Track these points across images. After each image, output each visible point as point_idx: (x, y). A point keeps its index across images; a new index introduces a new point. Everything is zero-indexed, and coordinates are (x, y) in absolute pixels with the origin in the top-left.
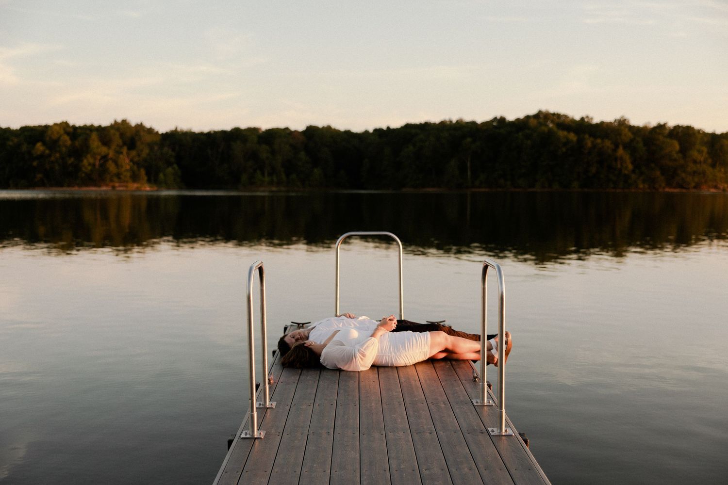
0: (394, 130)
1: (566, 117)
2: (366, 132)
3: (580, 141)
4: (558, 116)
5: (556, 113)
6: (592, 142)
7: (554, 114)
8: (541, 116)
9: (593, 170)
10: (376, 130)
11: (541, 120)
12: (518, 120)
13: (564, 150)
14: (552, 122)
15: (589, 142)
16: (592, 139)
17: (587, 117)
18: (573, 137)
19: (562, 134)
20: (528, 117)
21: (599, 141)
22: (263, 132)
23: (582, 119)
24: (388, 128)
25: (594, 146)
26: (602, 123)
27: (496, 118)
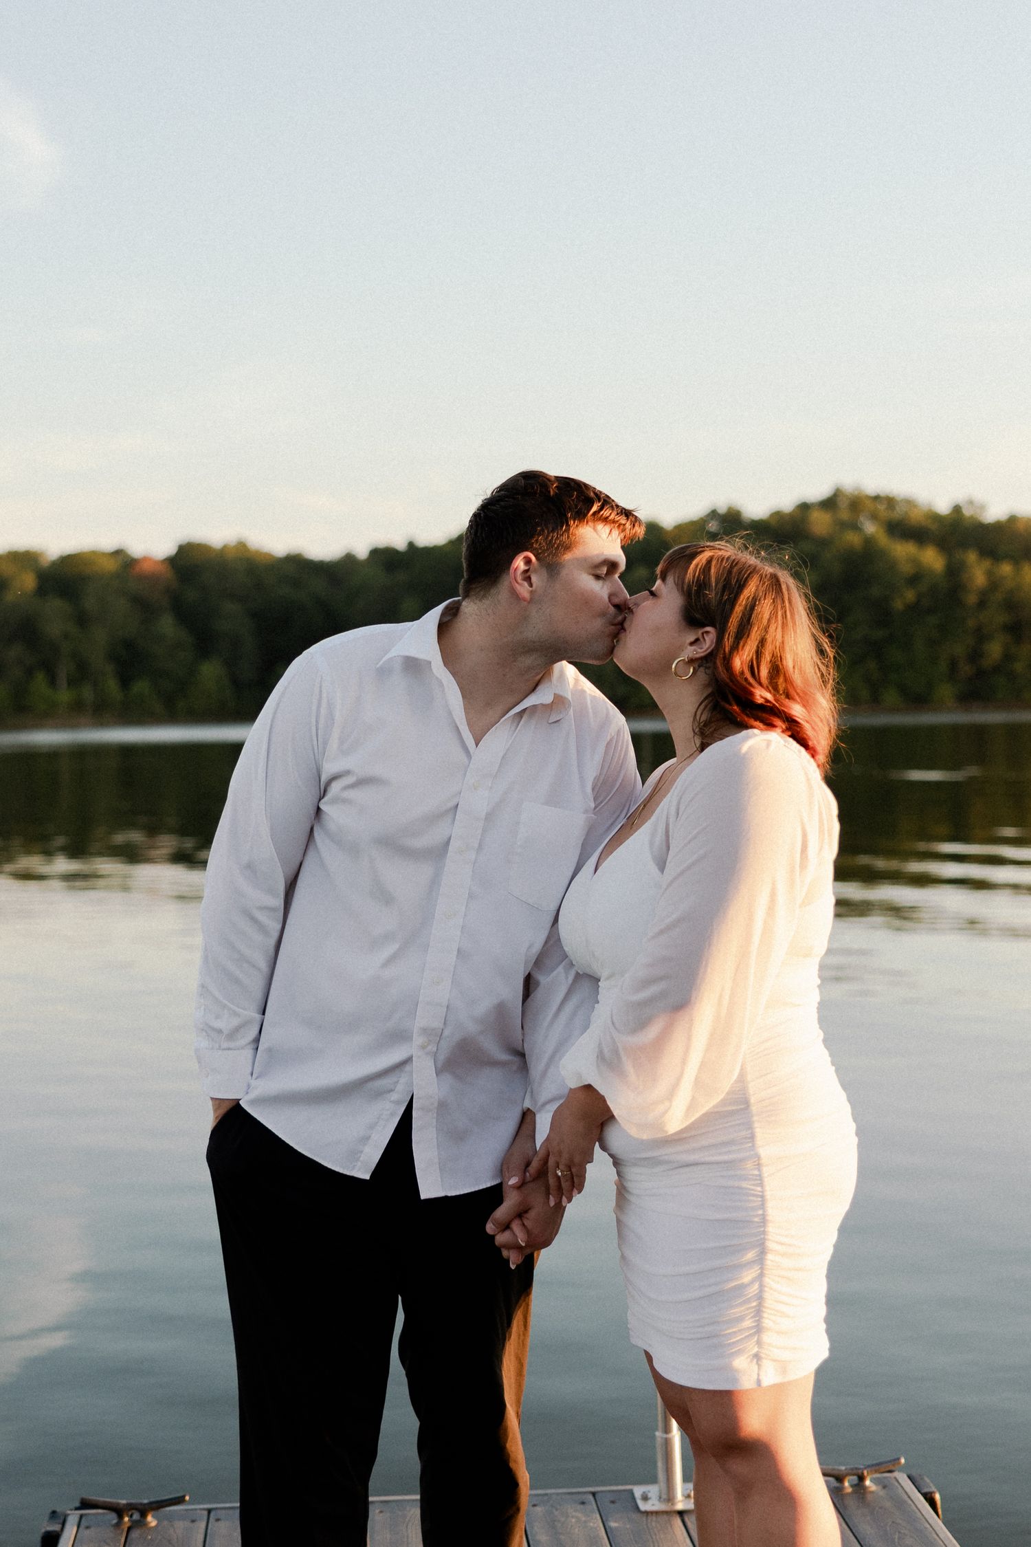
0: (429, 552)
1: (910, 503)
2: (349, 559)
3: (954, 571)
4: (890, 502)
5: (882, 494)
6: (989, 574)
7: (877, 498)
8: (843, 504)
9: (995, 650)
10: (376, 553)
11: (844, 515)
12: (778, 515)
13: (910, 595)
14: (874, 517)
15: (978, 573)
16: (987, 563)
17: (971, 502)
18: (932, 559)
19: (902, 551)
20: (804, 507)
21: (1006, 569)
22: (54, 564)
23: (957, 509)
24: (411, 545)
25: (994, 584)
26: (1013, 519)
27: (713, 514)
